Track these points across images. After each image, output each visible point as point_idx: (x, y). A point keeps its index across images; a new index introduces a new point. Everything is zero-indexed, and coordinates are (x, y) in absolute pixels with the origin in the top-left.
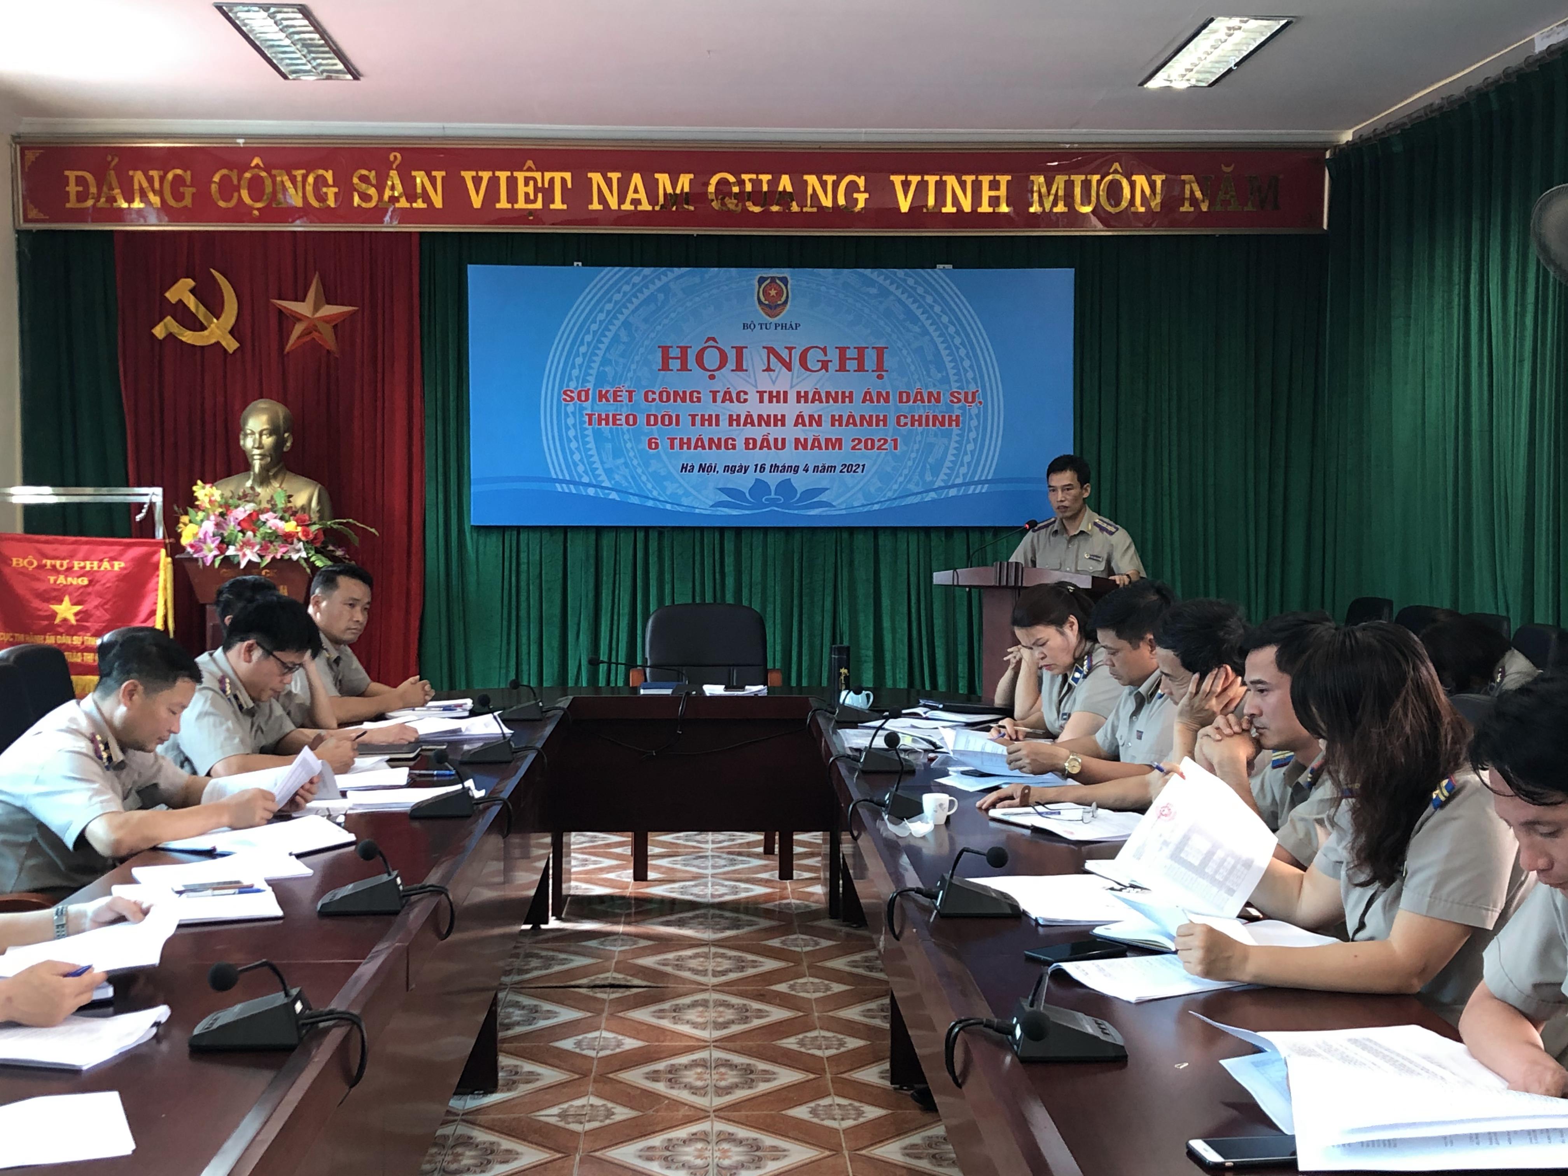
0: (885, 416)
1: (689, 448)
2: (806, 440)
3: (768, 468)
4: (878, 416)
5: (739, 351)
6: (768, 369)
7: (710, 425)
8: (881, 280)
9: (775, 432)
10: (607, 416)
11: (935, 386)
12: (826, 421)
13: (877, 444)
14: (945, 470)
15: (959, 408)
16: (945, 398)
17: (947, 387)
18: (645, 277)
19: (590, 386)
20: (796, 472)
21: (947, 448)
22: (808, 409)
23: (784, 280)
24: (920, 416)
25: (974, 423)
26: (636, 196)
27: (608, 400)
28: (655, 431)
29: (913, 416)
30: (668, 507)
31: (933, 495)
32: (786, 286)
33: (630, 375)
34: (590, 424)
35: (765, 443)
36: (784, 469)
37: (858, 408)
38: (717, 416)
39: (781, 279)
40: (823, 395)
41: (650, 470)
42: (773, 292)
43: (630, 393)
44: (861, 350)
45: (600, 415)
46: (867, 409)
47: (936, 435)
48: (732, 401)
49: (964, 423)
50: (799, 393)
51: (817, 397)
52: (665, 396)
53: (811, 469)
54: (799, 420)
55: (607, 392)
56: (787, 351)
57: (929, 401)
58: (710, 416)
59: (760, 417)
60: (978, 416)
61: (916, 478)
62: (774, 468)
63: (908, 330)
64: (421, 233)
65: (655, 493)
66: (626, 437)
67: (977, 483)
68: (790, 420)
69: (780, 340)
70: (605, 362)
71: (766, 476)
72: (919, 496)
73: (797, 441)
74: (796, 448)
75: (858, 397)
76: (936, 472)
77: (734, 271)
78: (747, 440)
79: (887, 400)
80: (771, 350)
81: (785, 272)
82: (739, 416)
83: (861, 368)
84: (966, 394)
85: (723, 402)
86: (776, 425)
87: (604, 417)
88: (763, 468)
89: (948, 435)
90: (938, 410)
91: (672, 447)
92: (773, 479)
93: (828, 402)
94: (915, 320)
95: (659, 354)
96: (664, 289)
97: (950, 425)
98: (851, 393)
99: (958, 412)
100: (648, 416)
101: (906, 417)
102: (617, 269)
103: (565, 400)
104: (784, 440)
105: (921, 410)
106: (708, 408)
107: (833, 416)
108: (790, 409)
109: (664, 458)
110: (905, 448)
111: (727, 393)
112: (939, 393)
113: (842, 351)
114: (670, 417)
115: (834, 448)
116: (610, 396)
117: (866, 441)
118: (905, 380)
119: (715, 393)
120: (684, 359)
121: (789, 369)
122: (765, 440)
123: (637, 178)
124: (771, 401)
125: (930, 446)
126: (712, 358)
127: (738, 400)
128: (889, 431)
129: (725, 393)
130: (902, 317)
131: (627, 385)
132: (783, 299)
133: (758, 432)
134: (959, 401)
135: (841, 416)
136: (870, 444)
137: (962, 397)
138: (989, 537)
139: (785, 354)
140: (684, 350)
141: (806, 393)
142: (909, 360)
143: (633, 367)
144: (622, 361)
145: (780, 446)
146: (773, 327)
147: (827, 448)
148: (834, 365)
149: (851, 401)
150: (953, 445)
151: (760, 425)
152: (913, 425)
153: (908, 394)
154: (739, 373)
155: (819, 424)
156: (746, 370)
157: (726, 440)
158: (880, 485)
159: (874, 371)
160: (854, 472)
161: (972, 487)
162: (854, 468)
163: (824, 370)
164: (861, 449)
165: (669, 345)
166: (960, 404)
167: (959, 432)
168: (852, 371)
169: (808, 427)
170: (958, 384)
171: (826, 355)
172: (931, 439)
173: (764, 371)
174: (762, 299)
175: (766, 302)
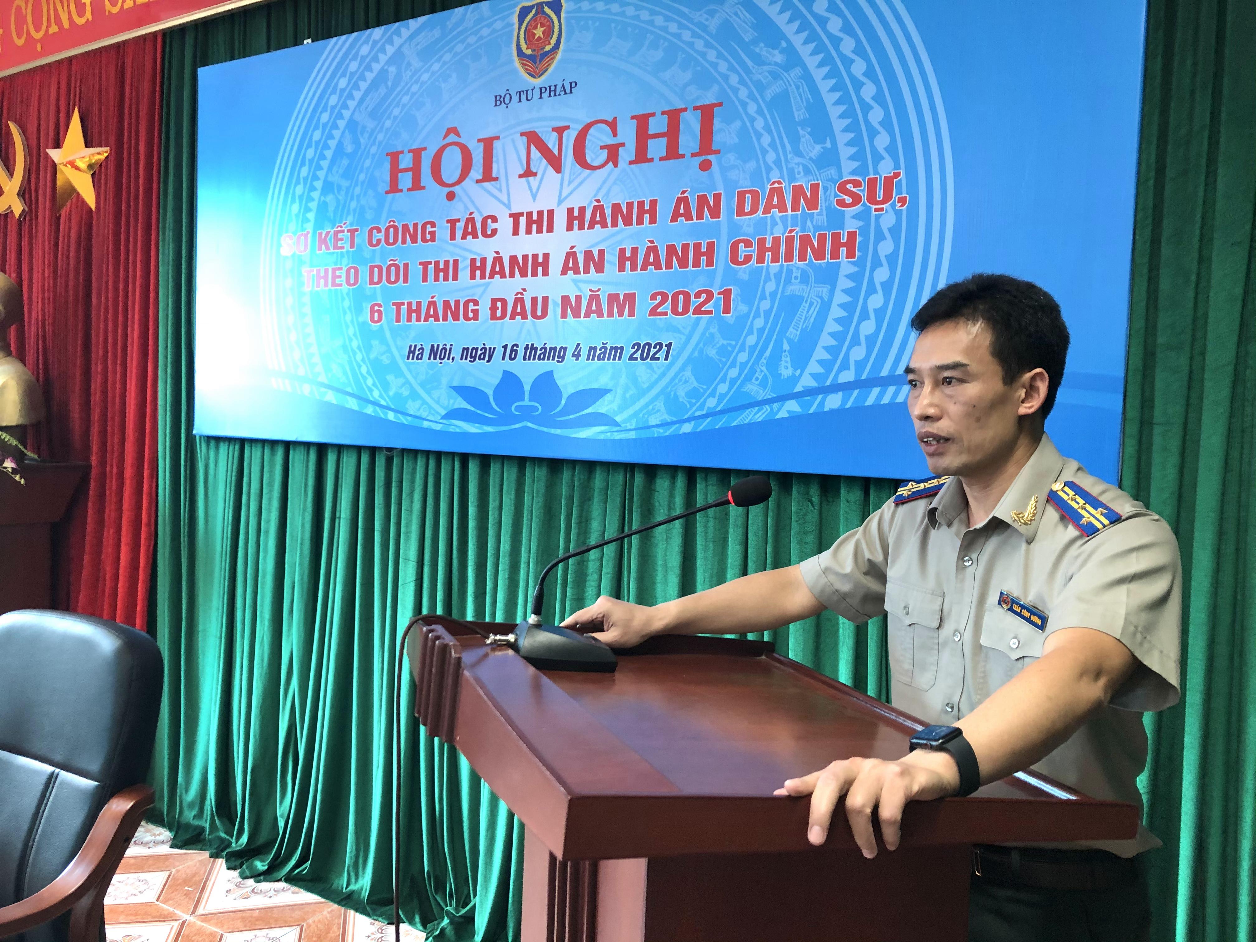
0: (711, 245)
1: (418, 320)
2: (578, 298)
3: (521, 351)
4: (698, 246)
5: (489, 145)
6: (528, 173)
7: (446, 278)
9: (533, 287)
10: (329, 272)
11: (807, 172)
12: (612, 261)
13: (694, 302)
14: (820, 354)
15: (856, 217)
16: (828, 197)
17: (832, 172)
18: (376, 43)
19: (311, 227)
20: (562, 359)
21: (826, 307)
22: (583, 240)
24: (776, 240)
25: (886, 248)
27: (329, 248)
28: (379, 293)
30: (391, 416)
31: (792, 406)
33: (353, 205)
34: (310, 286)
35: (519, 307)
36: (544, 353)
37: (665, 232)
38: (456, 263)
40: (608, 212)
41: (373, 355)
42: (539, 32)
44: (674, 116)
45: (320, 272)
46: (681, 234)
47: (805, 279)
48: (475, 236)
49: (863, 250)
50: (570, 211)
51: (598, 217)
52: (392, 234)
53: (584, 353)
54: (570, 263)
55: (329, 234)
56: (555, 134)
57: (796, 207)
58: (447, 263)
59: (513, 260)
60: (895, 231)
61: (762, 369)
62: (531, 351)
63: (760, 61)
65: (376, 394)
67: (887, 382)
68: (556, 263)
69: (545, 117)
70: (327, 188)
71: (519, 366)
72: (767, 408)
73: (565, 300)
74: (564, 314)
75: (665, 210)
76: (800, 361)
78: (494, 302)
79: (715, 213)
80: (533, 138)
82: (484, 261)
83: (673, 153)
84: (872, 183)
85: (464, 237)
86: (535, 273)
87: (324, 274)
88: (513, 351)
89: (830, 277)
90: (814, 223)
91: (398, 318)
92: (528, 371)
93: (615, 224)
94: (776, 38)
96: (397, 58)
98: (654, 203)
99: (851, 225)
100: (373, 270)
101: (748, 244)
102: (346, 37)
104: (545, 300)
105: (778, 226)
106: (443, 249)
107: (622, 251)
108: (558, 243)
109: (388, 334)
110: (743, 308)
111: (471, 221)
113: (642, 121)
114: (397, 268)
115: (621, 314)
117: (676, 296)
118: (752, 165)
119: (453, 223)
120: (416, 170)
121: (558, 168)
122: (519, 301)
124: (529, 231)
125: (793, 304)
126: (451, 165)
127: (485, 235)
128: (716, 276)
129: (468, 221)
130: (748, 34)
132: (553, 41)
133: (509, 288)
134: (857, 199)
135: (635, 250)
136: (682, 303)
137: (862, 191)
139: (551, 141)
140: (417, 153)
141: (582, 210)
142: (759, 124)
144: (345, 184)
145: (539, 313)
146: (537, 92)
147: (610, 314)
148: (627, 154)
149: (653, 221)
150: (840, 298)
151: (512, 274)
152: (761, 260)
153: (755, 195)
154: (486, 185)
155: (600, 269)
156: (496, 179)
157: (466, 303)
158: (696, 384)
159: (693, 155)
160: (653, 358)
161: (876, 391)
162: (653, 351)
163: (611, 164)
164: (666, 314)
165: (400, 149)
166: (858, 208)
167: (853, 269)
168: (656, 160)
169: (582, 276)
170: (855, 164)
171: (615, 134)
172: (795, 288)
173: (520, 176)
174: (524, 46)
175: (529, 52)
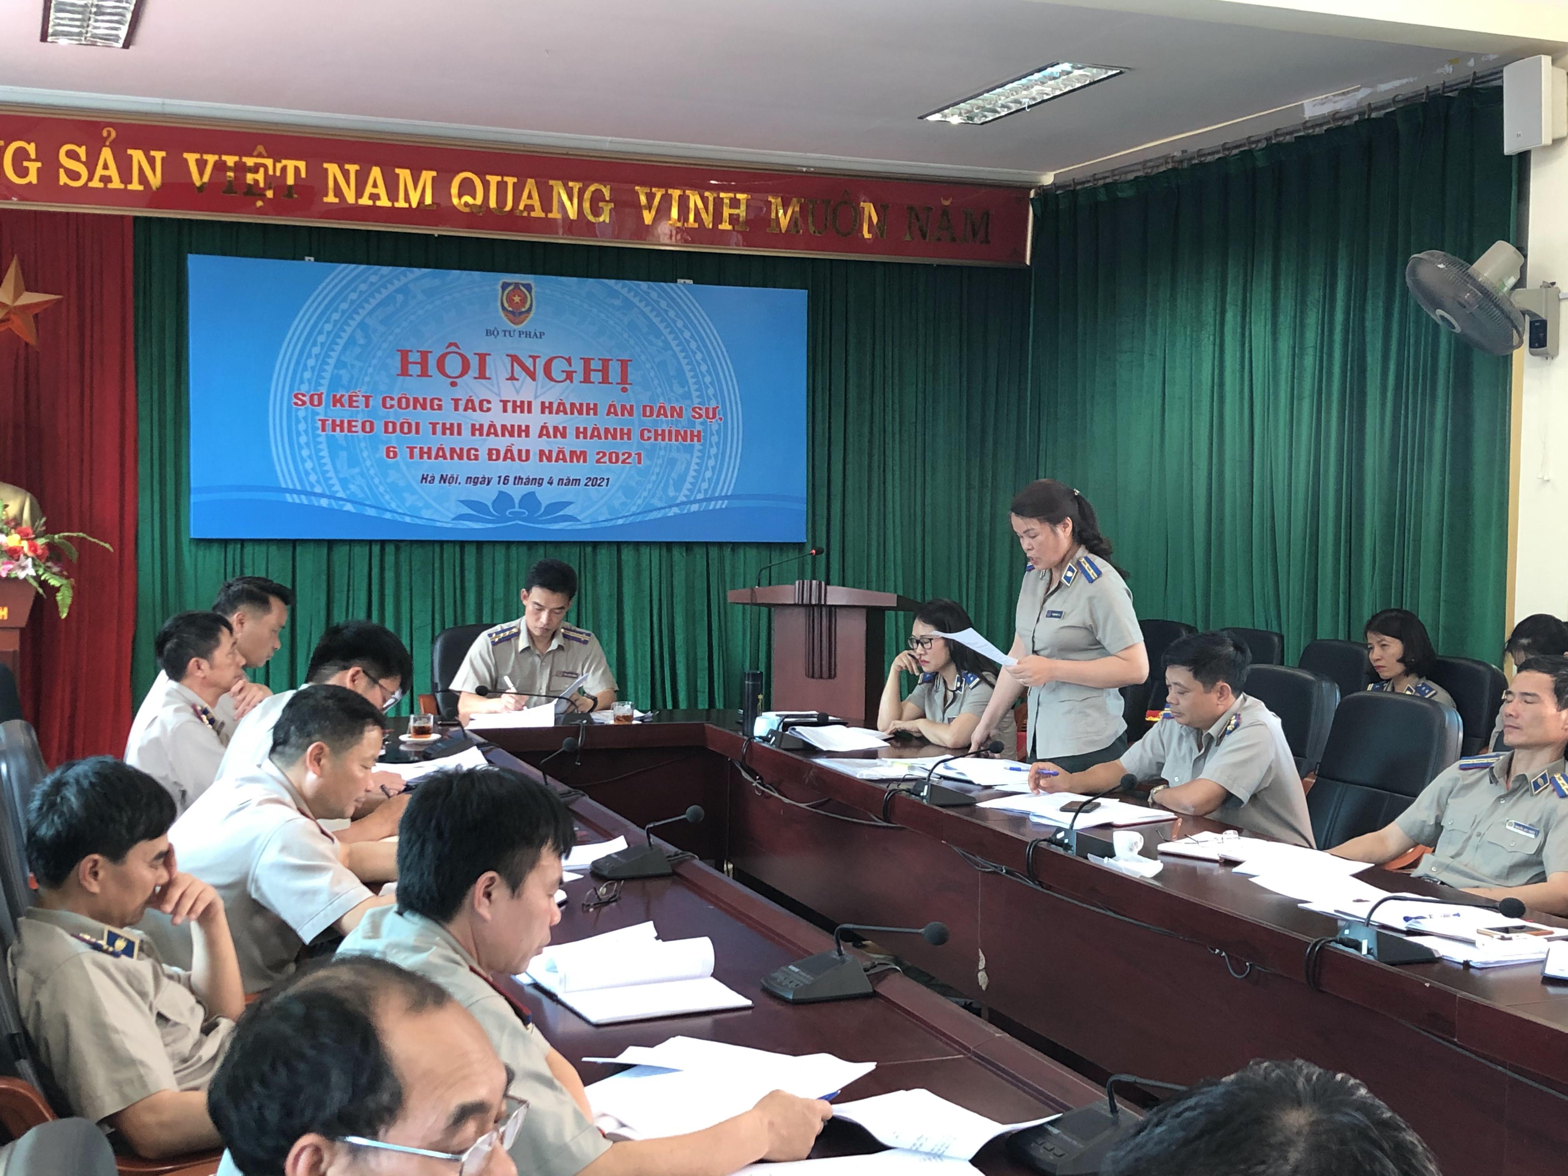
0: (629, 430)
1: (429, 458)
2: (550, 452)
3: (511, 480)
4: (622, 430)
5: (482, 358)
6: (512, 378)
7: (452, 434)
8: (624, 291)
9: (519, 443)
10: (342, 422)
11: (677, 400)
12: (571, 433)
13: (621, 458)
14: (687, 485)
15: (702, 424)
16: (687, 413)
17: (688, 402)
18: (382, 276)
19: (323, 390)
20: (540, 485)
21: (689, 464)
22: (553, 420)
23: (528, 287)
24: (663, 431)
25: (715, 439)
26: (375, 191)
27: (342, 405)
28: (394, 439)
29: (656, 431)
30: (408, 520)
31: (675, 510)
32: (530, 292)
33: (367, 379)
34: (323, 430)
35: (509, 454)
36: (529, 481)
37: (603, 421)
38: (459, 425)
39: (525, 286)
40: (568, 407)
41: (389, 480)
42: (517, 299)
43: (367, 398)
44: (605, 362)
45: (334, 421)
46: (612, 422)
47: (678, 450)
48: (474, 410)
49: (705, 440)
50: (543, 403)
51: (561, 408)
52: (404, 402)
53: (555, 482)
54: (544, 431)
55: (342, 396)
56: (531, 360)
57: (672, 416)
58: (452, 425)
59: (504, 427)
60: (718, 432)
61: (659, 493)
62: (518, 480)
63: (651, 343)
64: (136, 218)
65: (393, 505)
66: (363, 445)
67: (717, 499)
68: (534, 431)
69: (524, 348)
70: (340, 365)
71: (510, 489)
72: (663, 511)
73: (542, 452)
74: (541, 460)
75: (602, 410)
76: (679, 489)
77: (476, 274)
78: (490, 450)
79: (631, 414)
80: (515, 359)
81: (528, 279)
82: (481, 426)
83: (605, 380)
84: (707, 409)
85: (465, 410)
86: (519, 436)
87: (338, 423)
88: (506, 479)
89: (690, 450)
90: (682, 424)
91: (412, 457)
92: (517, 492)
93: (572, 413)
94: (659, 334)
95: (398, 357)
96: (404, 290)
97: (692, 440)
98: (595, 405)
99: (699, 427)
100: (386, 424)
101: (649, 431)
102: (353, 266)
103: (296, 404)
104: (528, 451)
105: (664, 424)
106: (448, 415)
107: (578, 429)
108: (535, 420)
109: (404, 467)
110: (649, 463)
111: (470, 400)
112: (681, 408)
113: (587, 361)
114: (410, 425)
115: (578, 461)
116: (345, 400)
117: (611, 454)
118: (649, 393)
119: (456, 401)
120: (424, 364)
121: (533, 378)
122: (509, 451)
123: (376, 173)
124: (514, 411)
125: (672, 462)
126: (453, 365)
127: (481, 409)
128: (633, 445)
129: (468, 401)
130: (645, 330)
131: (362, 391)
132: (527, 306)
133: (501, 443)
134: (701, 416)
135: (585, 429)
136: (614, 457)
137: (703, 412)
138: (728, 552)
139: (529, 363)
140: (424, 355)
141: (551, 404)
142: (652, 374)
143: (370, 370)
144: (358, 364)
145: (524, 458)
146: (517, 334)
147: (571, 461)
148: (578, 376)
149: (595, 414)
150: (695, 460)
151: (503, 435)
152: (656, 439)
153: (652, 408)
154: (484, 381)
155: (564, 436)
156: (489, 379)
157: (469, 451)
158: (625, 500)
159: (618, 384)
160: (599, 485)
161: (713, 503)
162: (599, 482)
163: (568, 381)
164: (605, 463)
165: (408, 349)
166: (701, 420)
167: (701, 447)
168: (596, 383)
169: (552, 439)
170: (699, 400)
171: (570, 365)
172: (674, 454)
173: (507, 379)
174: (506, 305)
175: (510, 309)
